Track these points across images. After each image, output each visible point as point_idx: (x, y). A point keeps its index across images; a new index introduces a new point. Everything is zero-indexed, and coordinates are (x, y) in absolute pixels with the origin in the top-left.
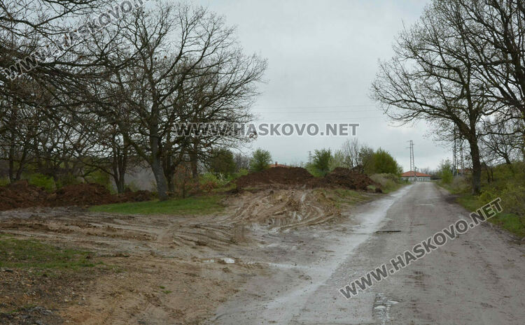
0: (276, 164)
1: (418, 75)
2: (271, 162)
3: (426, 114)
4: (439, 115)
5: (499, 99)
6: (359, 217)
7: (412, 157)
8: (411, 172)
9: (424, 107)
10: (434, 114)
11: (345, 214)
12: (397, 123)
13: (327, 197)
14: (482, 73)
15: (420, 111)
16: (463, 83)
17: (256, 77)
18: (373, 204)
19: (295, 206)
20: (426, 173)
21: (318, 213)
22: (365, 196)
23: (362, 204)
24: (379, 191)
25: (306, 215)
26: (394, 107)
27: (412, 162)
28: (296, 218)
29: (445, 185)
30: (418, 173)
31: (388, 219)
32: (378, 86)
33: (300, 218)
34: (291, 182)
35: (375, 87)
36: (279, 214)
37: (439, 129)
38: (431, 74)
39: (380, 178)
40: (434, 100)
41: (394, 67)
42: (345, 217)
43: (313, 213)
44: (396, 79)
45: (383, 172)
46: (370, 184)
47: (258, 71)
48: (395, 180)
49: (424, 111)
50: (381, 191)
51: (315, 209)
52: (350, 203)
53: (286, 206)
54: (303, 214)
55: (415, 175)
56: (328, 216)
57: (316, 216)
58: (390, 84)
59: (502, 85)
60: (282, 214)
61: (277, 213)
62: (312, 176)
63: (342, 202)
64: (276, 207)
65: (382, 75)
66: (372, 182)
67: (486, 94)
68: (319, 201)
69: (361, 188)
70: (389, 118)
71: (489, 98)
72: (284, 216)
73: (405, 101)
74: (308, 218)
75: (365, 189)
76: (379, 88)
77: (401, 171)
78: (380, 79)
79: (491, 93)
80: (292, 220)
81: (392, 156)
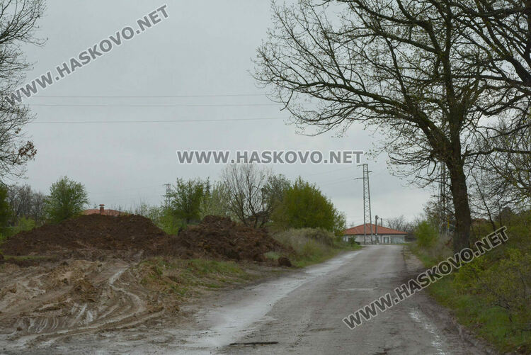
0: (102, 209)
1: (352, 34)
2: (85, 205)
3: (367, 112)
4: (392, 113)
5: (511, 84)
6: (213, 314)
7: (367, 196)
8: (365, 225)
9: (365, 98)
10: (385, 112)
11: (188, 309)
12: (311, 128)
13: (165, 274)
14: (481, 34)
15: (357, 106)
16: (437, 50)
17: (20, 33)
18: (258, 288)
19: (87, 293)
20: (398, 227)
21: (133, 307)
22: (252, 272)
23: (238, 288)
24: (285, 263)
25: (107, 310)
26: (301, 97)
27: (367, 207)
28: (84, 317)
29: (421, 252)
30: (381, 227)
31: (270, 318)
32: (269, 55)
33: (91, 316)
34: (119, 244)
35: (264, 56)
36: (49, 309)
37: (399, 141)
38: (379, 32)
39: (297, 237)
40: (384, 83)
41: (301, 17)
42: (185, 314)
43: (123, 306)
44: (308, 41)
45: (306, 226)
46: (270, 249)
47: (24, 19)
48: (328, 242)
49: (365, 105)
50: (288, 264)
51: (130, 300)
52: (210, 287)
53: (71, 294)
54: (101, 308)
55: (373, 231)
56: (150, 312)
57: (127, 313)
58: (295, 51)
59: (518, 57)
60: (55, 309)
61: (45, 307)
62: (162, 234)
63: (197, 284)
64: (51, 295)
65: (278, 33)
66: (275, 246)
67: (485, 73)
68: (144, 282)
69: (249, 257)
70: (294, 119)
71: (489, 82)
72: (60, 312)
73: (325, 84)
74: (108, 317)
75: (257, 258)
76: (271, 58)
77: (342, 224)
78: (274, 41)
79: (500, 72)
80: (73, 322)
81: (323, 194)
